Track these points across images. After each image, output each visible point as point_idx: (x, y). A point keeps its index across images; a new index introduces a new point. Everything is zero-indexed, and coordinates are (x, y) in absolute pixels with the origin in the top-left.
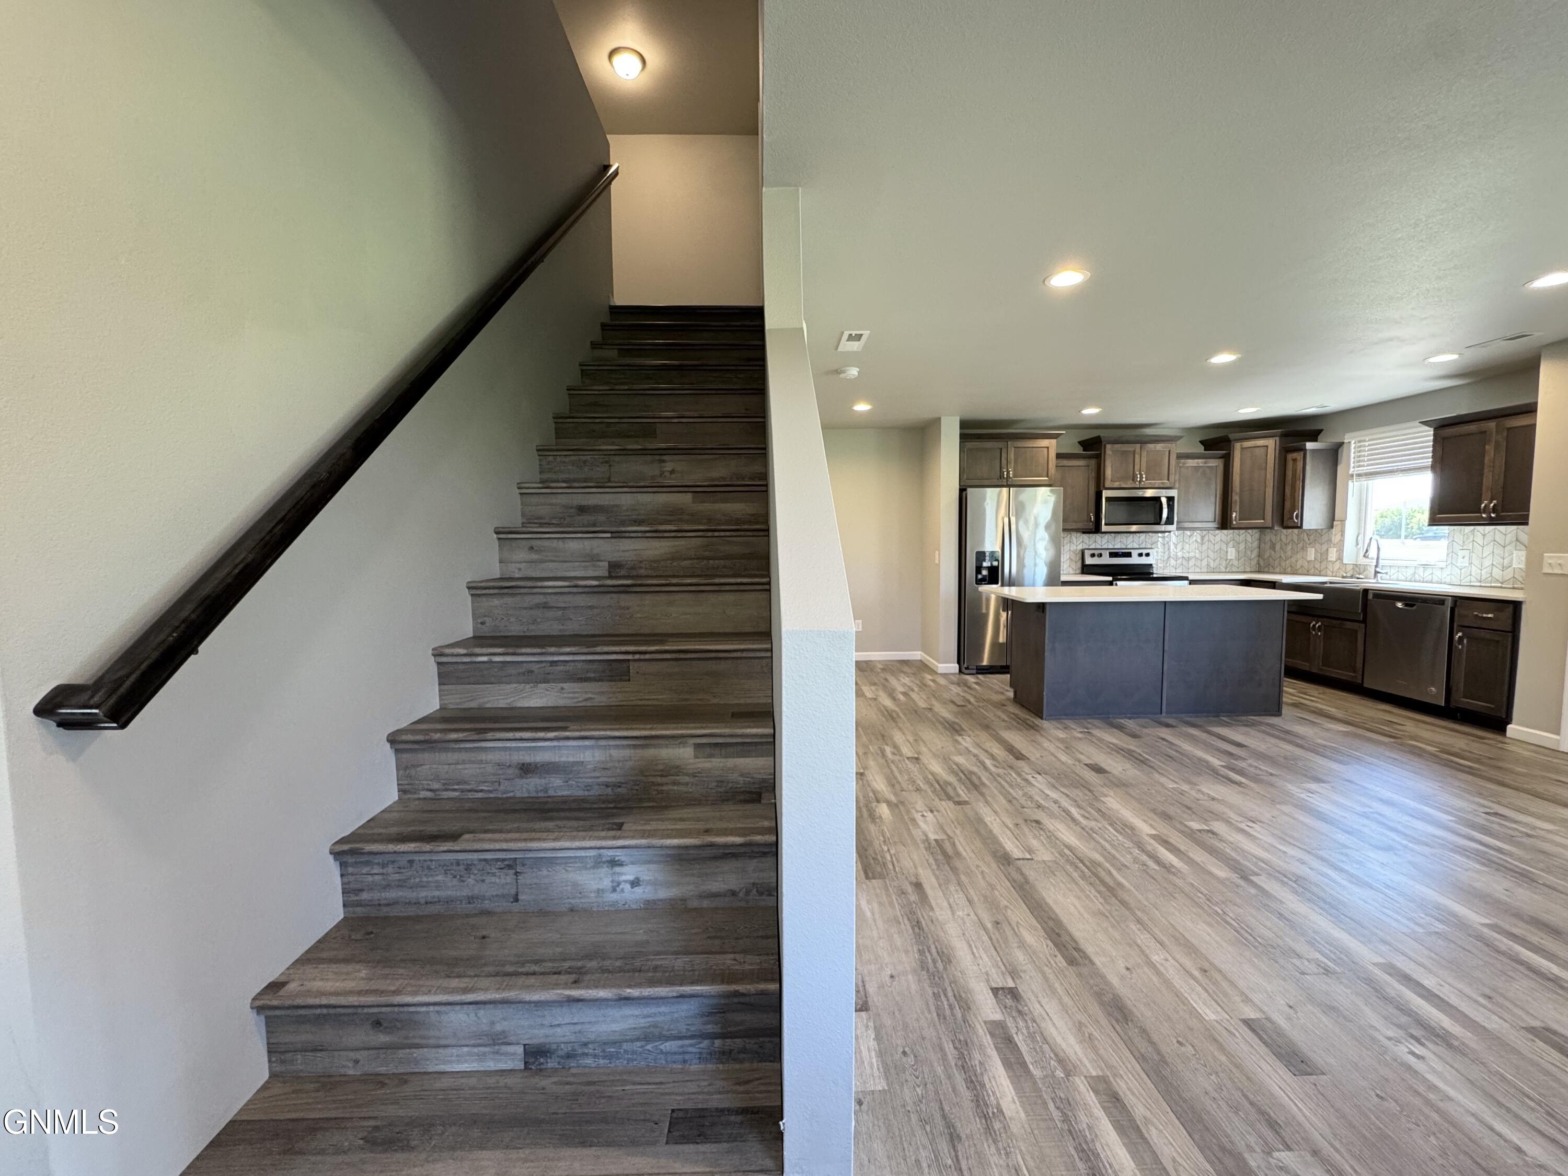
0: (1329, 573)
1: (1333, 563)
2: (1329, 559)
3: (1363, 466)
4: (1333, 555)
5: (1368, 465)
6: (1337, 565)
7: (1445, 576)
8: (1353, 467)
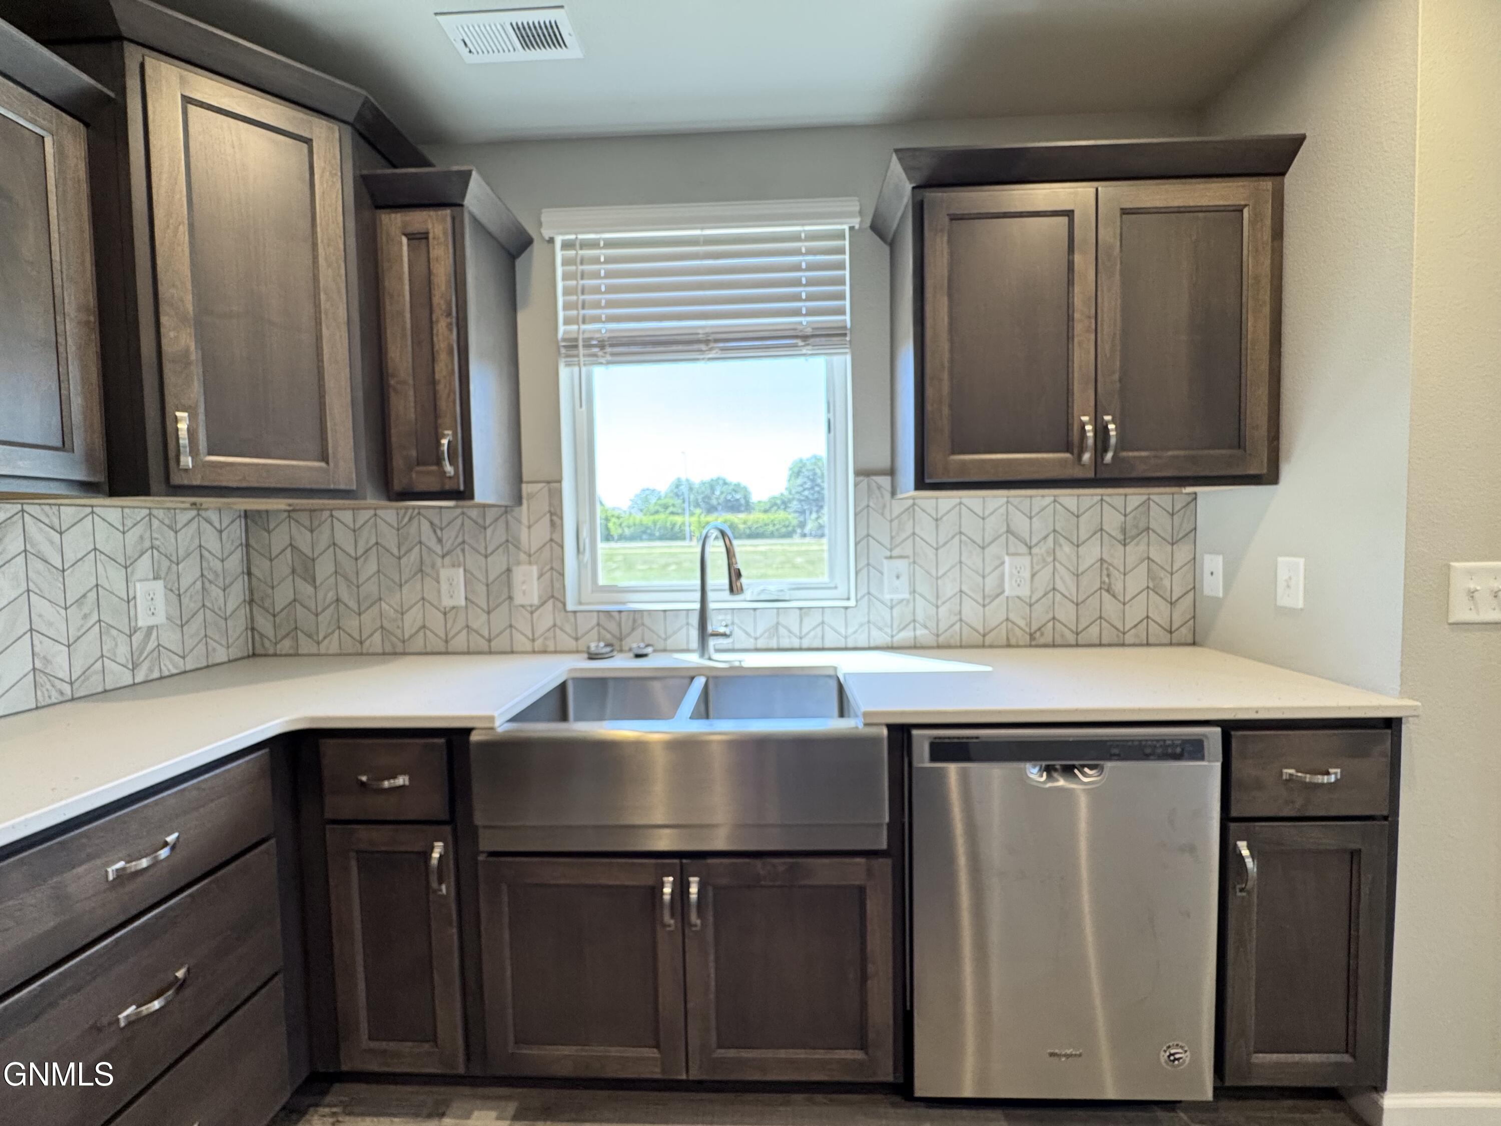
0: (521, 642)
2: (519, 599)
4: (528, 584)
5: (611, 320)
6: (545, 617)
8: (567, 322)
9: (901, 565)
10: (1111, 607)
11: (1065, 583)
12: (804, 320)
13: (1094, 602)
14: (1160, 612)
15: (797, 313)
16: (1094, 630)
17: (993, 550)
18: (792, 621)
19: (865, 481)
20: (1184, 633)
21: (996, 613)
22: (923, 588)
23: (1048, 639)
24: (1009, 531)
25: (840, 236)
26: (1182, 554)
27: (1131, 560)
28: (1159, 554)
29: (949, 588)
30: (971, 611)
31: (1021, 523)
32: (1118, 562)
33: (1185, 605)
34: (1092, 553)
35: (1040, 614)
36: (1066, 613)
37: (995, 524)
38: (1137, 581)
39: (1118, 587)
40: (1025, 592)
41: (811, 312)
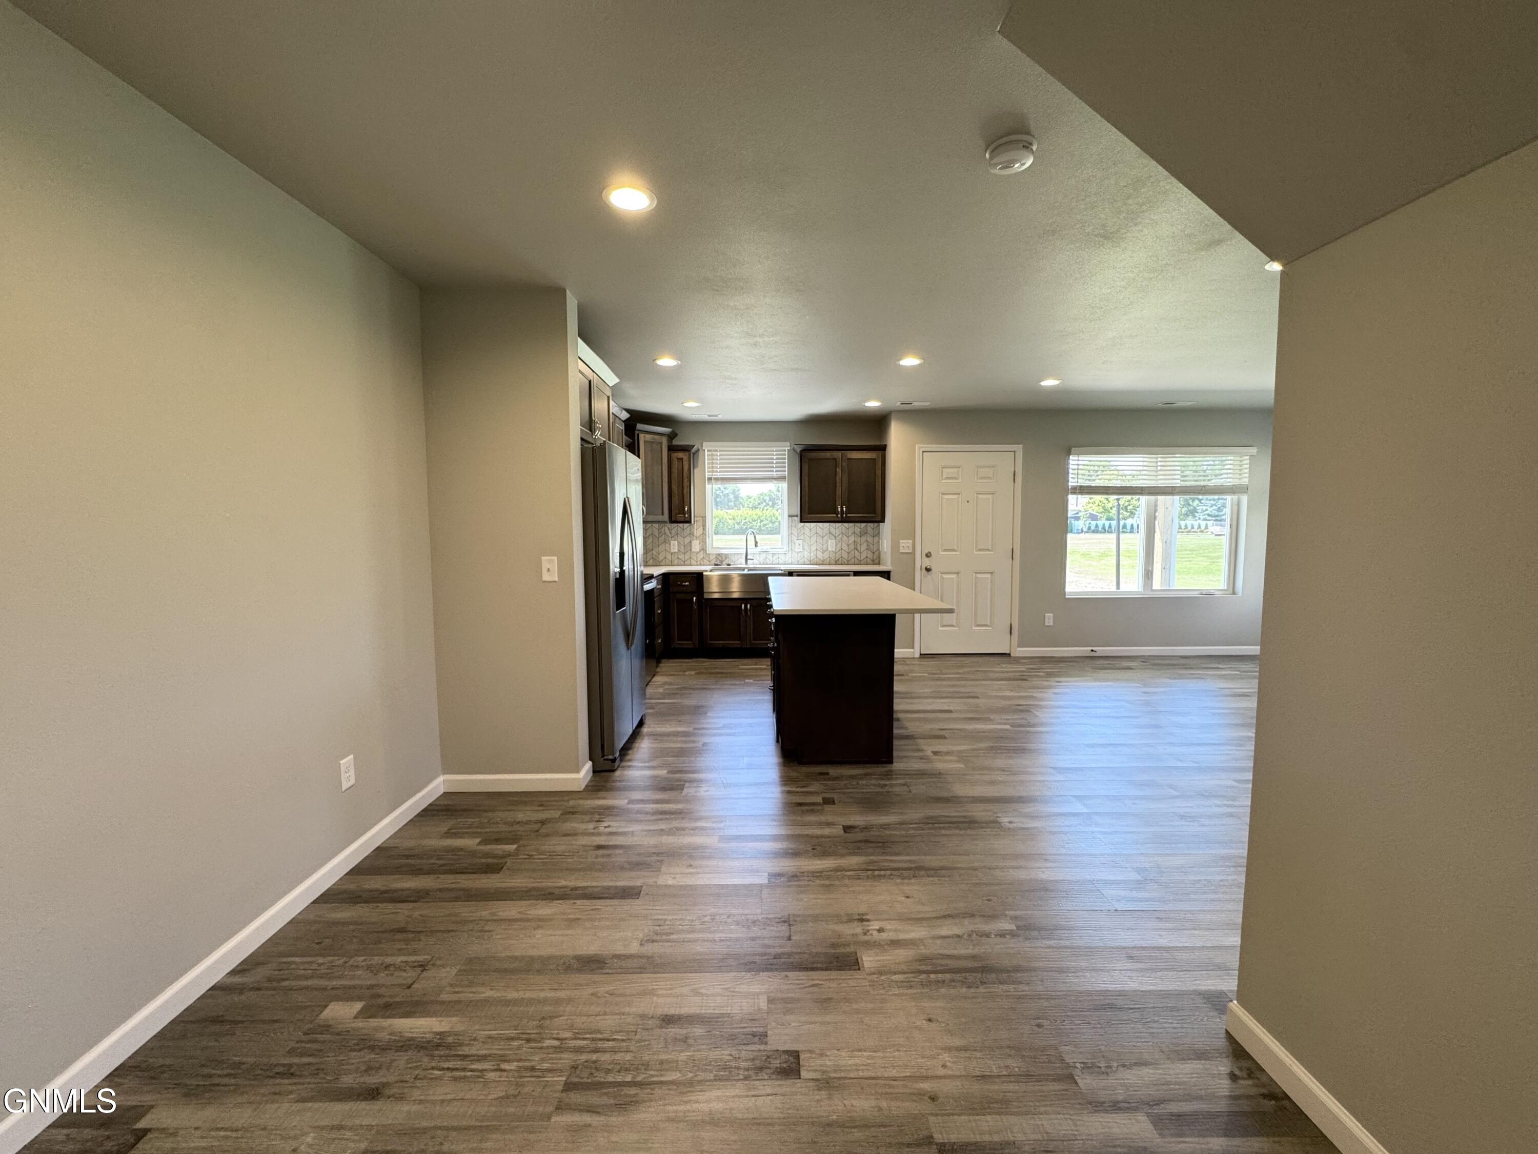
0: (693, 562)
1: (697, 553)
2: (693, 550)
3: (717, 472)
4: (696, 546)
5: (720, 472)
6: (701, 555)
7: (788, 558)
8: (708, 472)
9: (800, 542)
10: (857, 554)
11: (845, 547)
12: (775, 473)
13: (853, 552)
14: (870, 555)
15: (773, 471)
16: (853, 560)
17: (826, 538)
18: (770, 557)
19: (791, 518)
20: (877, 561)
21: (826, 555)
22: (806, 547)
23: (840, 562)
24: (830, 533)
25: (785, 451)
26: (876, 539)
27: (862, 541)
28: (870, 539)
29: (814, 548)
30: (820, 555)
31: (833, 531)
32: (859, 541)
33: (877, 553)
34: (852, 539)
35: (838, 556)
36: (845, 555)
37: (826, 531)
38: (864, 546)
39: (859, 548)
40: (834, 550)
41: (777, 471)
